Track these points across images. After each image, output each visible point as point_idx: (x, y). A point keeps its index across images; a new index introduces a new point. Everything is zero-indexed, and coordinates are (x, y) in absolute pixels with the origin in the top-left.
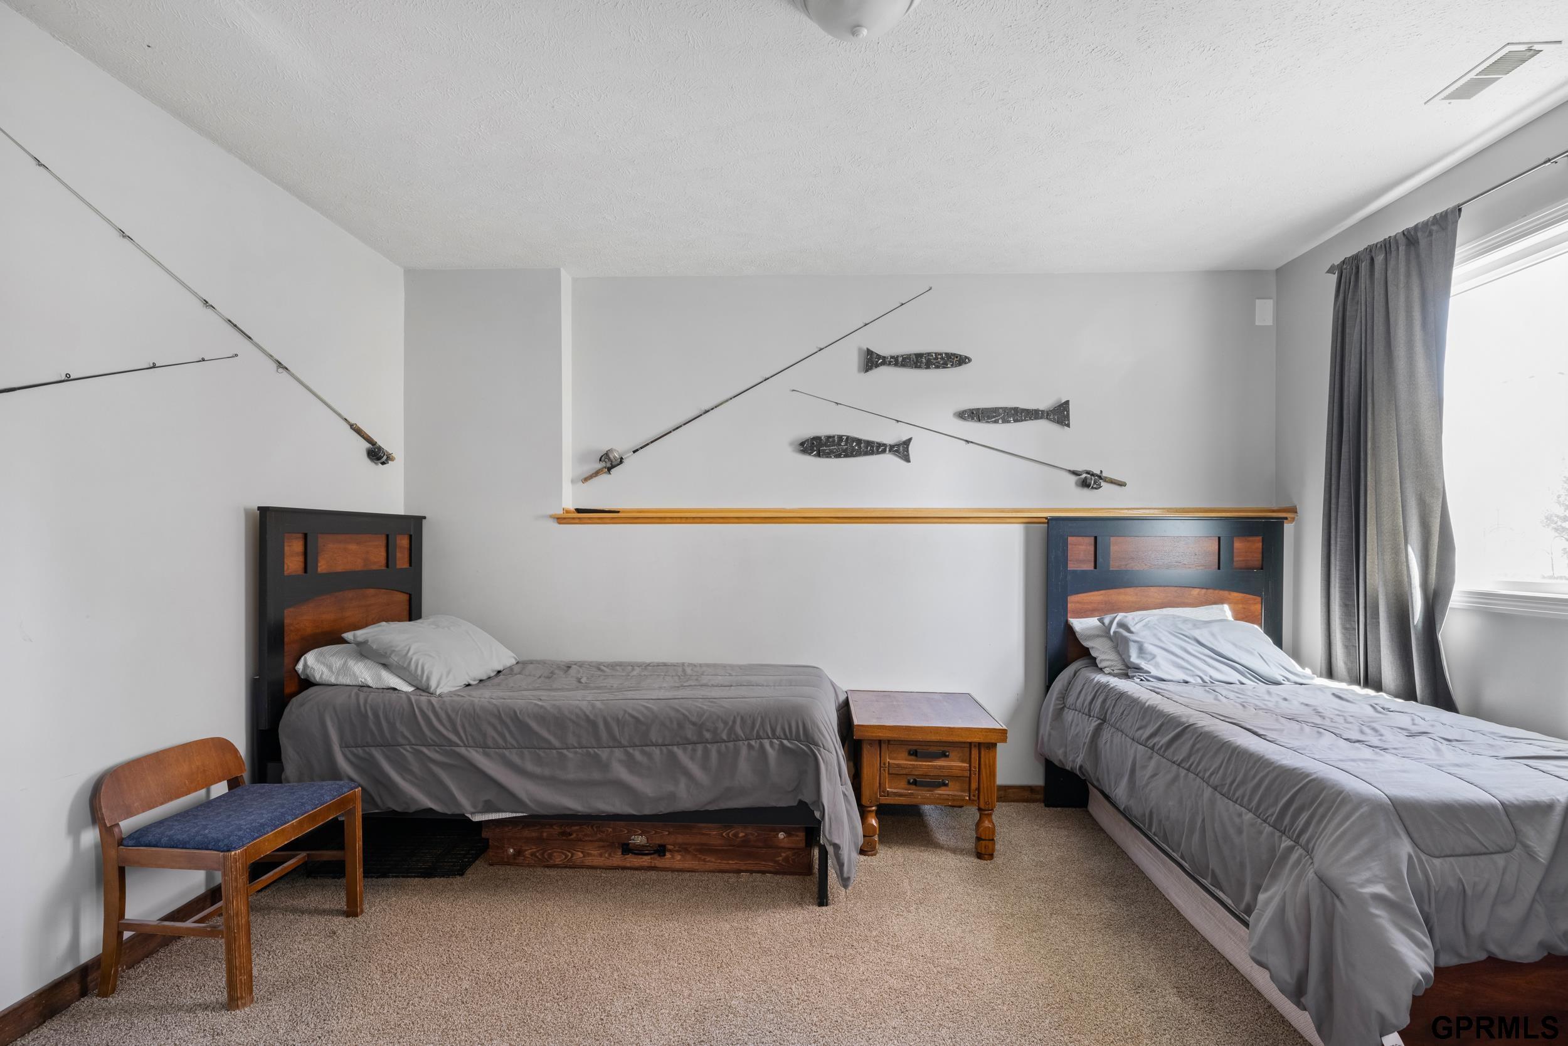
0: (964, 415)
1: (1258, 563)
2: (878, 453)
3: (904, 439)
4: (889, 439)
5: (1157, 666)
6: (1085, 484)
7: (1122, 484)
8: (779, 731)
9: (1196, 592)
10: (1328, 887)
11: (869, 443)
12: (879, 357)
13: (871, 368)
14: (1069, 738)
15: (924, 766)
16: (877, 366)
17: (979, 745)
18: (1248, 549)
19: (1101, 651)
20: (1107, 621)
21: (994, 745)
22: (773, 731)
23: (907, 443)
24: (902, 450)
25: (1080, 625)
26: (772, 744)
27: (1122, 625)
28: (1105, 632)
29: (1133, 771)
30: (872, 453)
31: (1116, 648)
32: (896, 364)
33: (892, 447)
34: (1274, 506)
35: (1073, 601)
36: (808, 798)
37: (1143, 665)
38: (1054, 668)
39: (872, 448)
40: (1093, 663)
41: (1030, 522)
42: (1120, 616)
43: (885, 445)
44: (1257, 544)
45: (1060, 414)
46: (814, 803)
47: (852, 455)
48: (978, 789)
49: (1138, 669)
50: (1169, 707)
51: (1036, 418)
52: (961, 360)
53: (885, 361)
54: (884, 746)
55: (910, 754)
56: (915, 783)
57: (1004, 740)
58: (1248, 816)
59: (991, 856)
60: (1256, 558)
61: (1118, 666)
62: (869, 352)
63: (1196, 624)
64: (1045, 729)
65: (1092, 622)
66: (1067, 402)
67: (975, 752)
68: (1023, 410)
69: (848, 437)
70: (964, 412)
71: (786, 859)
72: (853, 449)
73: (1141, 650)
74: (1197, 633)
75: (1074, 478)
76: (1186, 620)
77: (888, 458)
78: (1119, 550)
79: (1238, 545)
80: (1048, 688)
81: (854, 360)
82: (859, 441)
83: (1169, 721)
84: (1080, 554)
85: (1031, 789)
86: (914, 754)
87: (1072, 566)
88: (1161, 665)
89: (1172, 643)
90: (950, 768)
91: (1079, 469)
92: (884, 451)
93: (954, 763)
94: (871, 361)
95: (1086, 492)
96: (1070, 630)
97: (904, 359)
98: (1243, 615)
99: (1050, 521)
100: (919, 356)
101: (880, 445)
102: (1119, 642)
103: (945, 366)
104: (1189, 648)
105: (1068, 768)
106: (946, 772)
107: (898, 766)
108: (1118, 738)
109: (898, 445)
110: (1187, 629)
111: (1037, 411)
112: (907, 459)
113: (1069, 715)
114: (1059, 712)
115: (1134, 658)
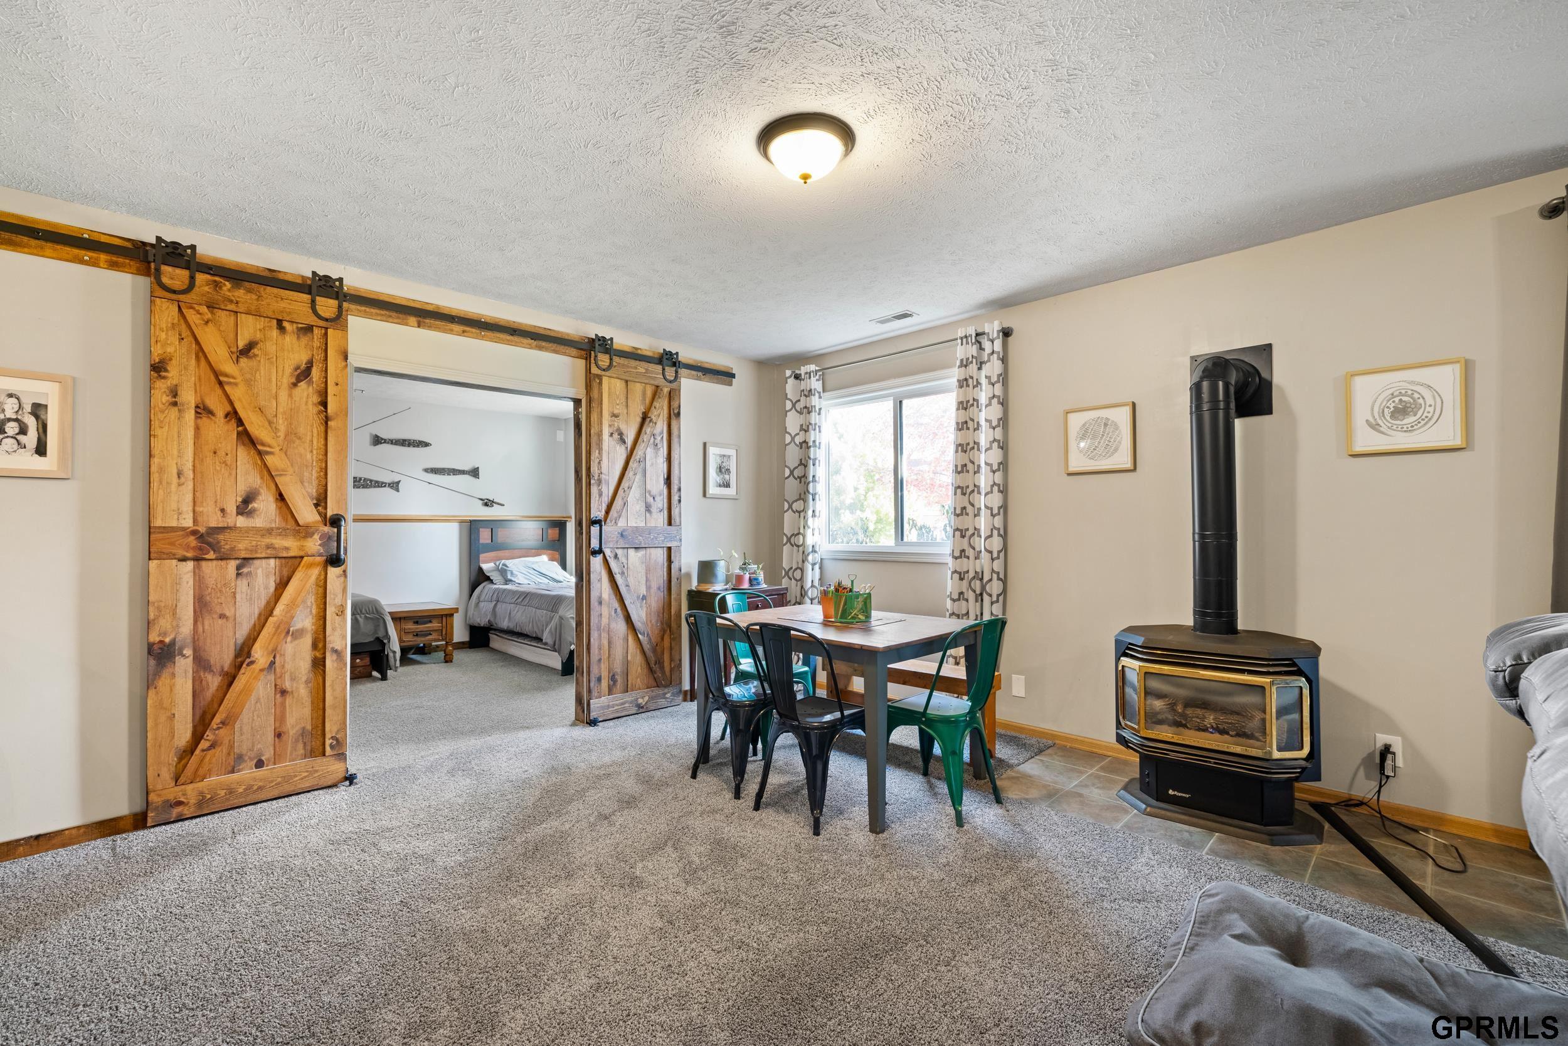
0: (426, 470)
1: (557, 539)
2: (382, 487)
3: (396, 480)
4: (387, 480)
5: (518, 579)
6: (486, 505)
7: (503, 505)
8: (363, 611)
9: (533, 551)
10: (561, 618)
11: (377, 482)
12: (382, 439)
13: (378, 444)
14: (483, 612)
15: (421, 627)
16: (381, 443)
17: (446, 615)
18: (554, 533)
19: (495, 576)
20: (497, 564)
21: (452, 615)
22: (361, 611)
23: (398, 483)
24: (395, 486)
25: (486, 567)
26: (361, 617)
27: (504, 565)
28: (497, 569)
29: (510, 614)
30: (379, 487)
31: (502, 575)
32: (392, 444)
33: (389, 484)
34: (562, 515)
35: (482, 556)
36: (381, 634)
37: (513, 579)
38: (473, 587)
39: (379, 484)
40: (491, 581)
41: (462, 522)
42: (503, 561)
43: (386, 483)
44: (557, 530)
45: (475, 473)
46: (384, 637)
47: (366, 488)
48: (446, 634)
49: (511, 581)
50: (522, 590)
51: (464, 474)
52: (427, 445)
53: (385, 441)
54: (402, 621)
55: (414, 623)
56: (417, 635)
57: (457, 612)
58: (545, 612)
59: (451, 661)
60: (557, 536)
61: (503, 581)
62: (377, 436)
63: (533, 563)
64: (470, 613)
65: (492, 565)
66: (478, 468)
67: (444, 619)
68: (457, 470)
69: (365, 479)
70: (428, 469)
71: (360, 672)
72: (368, 484)
73: (512, 573)
74: (533, 566)
75: (481, 502)
76: (529, 562)
77: (387, 490)
78: (501, 535)
79: (550, 531)
80: (471, 596)
81: (367, 440)
82: (371, 481)
83: (522, 593)
84: (484, 536)
85: (463, 643)
86: (417, 623)
87: (481, 541)
88: (520, 578)
89: (524, 570)
90: (433, 627)
91: (484, 498)
92: (385, 486)
93: (435, 625)
94: (377, 440)
95: (486, 508)
96: (481, 569)
97: (396, 441)
98: (552, 559)
99: (471, 521)
100: (404, 440)
101: (383, 483)
102: (503, 572)
103: (418, 446)
104: (530, 572)
105: (482, 625)
106: (432, 629)
107: (409, 629)
108: (504, 605)
109: (393, 483)
110: (530, 565)
111: (464, 471)
112: (398, 490)
113: (482, 605)
114: (477, 604)
115: (509, 577)
